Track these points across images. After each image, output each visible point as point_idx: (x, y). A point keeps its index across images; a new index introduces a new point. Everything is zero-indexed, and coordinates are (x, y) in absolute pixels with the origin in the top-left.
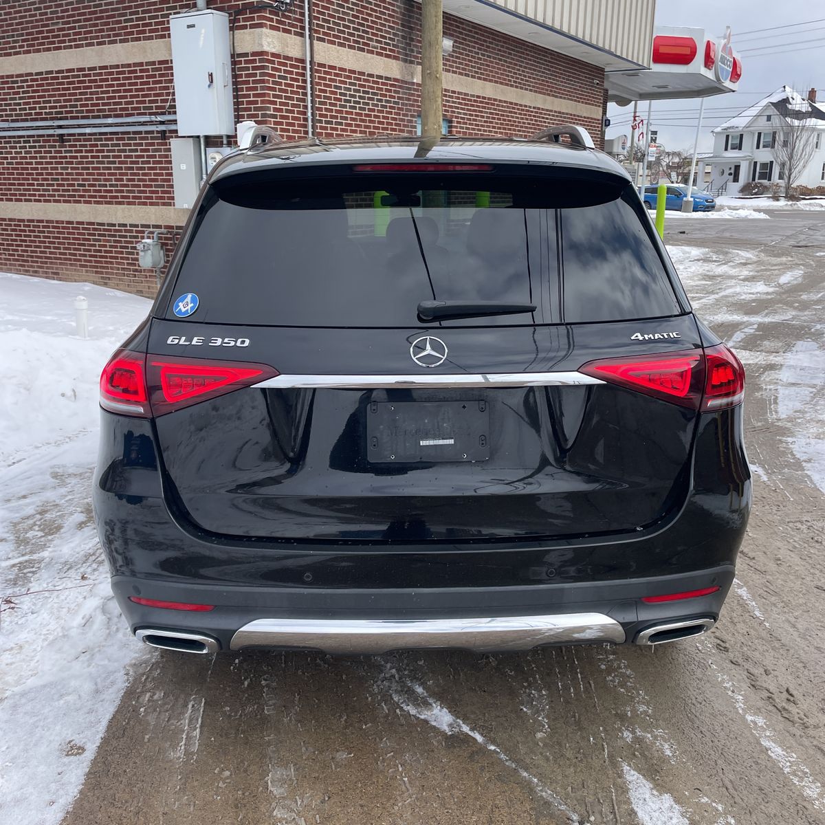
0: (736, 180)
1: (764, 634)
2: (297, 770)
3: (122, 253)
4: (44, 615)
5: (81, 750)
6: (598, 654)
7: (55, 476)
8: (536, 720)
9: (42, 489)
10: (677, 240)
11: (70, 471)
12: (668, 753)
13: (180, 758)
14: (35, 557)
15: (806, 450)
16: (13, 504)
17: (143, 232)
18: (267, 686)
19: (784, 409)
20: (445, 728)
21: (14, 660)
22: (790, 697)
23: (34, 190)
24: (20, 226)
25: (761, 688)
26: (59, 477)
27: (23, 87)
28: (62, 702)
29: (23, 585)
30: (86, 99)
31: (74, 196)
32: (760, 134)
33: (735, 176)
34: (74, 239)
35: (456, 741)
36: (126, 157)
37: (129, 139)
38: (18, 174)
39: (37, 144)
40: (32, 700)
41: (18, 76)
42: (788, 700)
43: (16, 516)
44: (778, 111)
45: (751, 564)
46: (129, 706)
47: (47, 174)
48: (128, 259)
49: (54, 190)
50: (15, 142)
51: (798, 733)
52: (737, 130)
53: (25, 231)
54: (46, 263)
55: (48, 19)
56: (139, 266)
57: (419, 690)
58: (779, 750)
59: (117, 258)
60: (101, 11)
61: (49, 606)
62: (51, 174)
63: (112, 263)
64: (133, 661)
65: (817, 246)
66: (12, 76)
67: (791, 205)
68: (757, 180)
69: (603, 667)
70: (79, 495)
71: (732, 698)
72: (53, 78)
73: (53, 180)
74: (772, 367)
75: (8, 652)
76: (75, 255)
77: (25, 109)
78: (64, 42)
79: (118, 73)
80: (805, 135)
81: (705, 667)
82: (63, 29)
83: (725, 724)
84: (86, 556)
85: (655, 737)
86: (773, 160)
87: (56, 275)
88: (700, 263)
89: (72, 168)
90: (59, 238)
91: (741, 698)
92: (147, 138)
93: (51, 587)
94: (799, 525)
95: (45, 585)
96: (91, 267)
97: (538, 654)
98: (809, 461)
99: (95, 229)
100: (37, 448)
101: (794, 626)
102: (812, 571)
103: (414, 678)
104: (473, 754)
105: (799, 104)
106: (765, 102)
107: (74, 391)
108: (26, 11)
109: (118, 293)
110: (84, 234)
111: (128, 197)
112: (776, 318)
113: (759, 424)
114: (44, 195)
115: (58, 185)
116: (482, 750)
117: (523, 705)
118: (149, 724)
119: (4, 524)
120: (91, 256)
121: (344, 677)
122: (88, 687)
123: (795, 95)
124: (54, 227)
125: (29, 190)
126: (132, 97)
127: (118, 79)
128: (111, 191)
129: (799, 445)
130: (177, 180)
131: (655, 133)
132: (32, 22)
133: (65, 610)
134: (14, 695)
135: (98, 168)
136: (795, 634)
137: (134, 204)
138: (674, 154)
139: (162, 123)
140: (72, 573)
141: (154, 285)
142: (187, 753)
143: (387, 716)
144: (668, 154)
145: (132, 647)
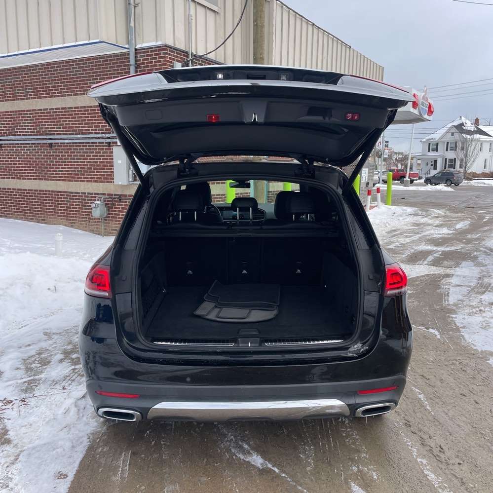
0: (435, 168)
1: (431, 418)
2: (180, 486)
3: (82, 209)
4: (43, 408)
5: (66, 476)
6: (342, 428)
7: (46, 334)
8: (307, 461)
9: (39, 341)
10: (400, 203)
11: (54, 331)
12: (375, 477)
13: (118, 480)
14: (36, 377)
15: (463, 322)
16: (23, 349)
17: (95, 197)
18: (164, 444)
19: (452, 299)
20: (259, 466)
21: (27, 431)
22: (441, 450)
23: (33, 173)
24: (24, 193)
25: (427, 445)
26: (48, 335)
27: (30, 117)
28: (55, 452)
29: (30, 393)
30: (66, 124)
31: (56, 177)
32: (448, 143)
33: (434, 166)
34: (55, 201)
35: (265, 471)
36: (87, 156)
37: (89, 146)
38: (24, 164)
39: (37, 148)
40: (39, 451)
41: (27, 111)
42: (440, 451)
43: (25, 356)
44: (458, 130)
45: (427, 382)
46: (90, 454)
47: (42, 164)
48: (86, 212)
49: (45, 174)
50: (24, 147)
51: (444, 467)
52: (434, 140)
53: (27, 196)
54: (38, 214)
55: (46, 81)
56: (92, 216)
57: (246, 446)
58: (433, 476)
59: (79, 211)
60: (77, 78)
61: (45, 403)
62: (44, 165)
63: (76, 214)
64: (92, 432)
65: (479, 207)
66: (24, 111)
67: (467, 183)
68: (447, 169)
69: (344, 435)
70: (60, 345)
71: (411, 450)
72: (47, 113)
73: (45, 168)
74: (447, 276)
75: (24, 427)
76: (55, 209)
77: (31, 129)
78: (55, 93)
79: (85, 111)
80: (473, 144)
81: (398, 435)
82: (55, 87)
83: (406, 463)
84: (64, 377)
85: (369, 470)
86: (456, 157)
87: (43, 221)
88: (412, 216)
89: (56, 162)
90: (46, 200)
91: (416, 450)
92: (99, 146)
93: (46, 393)
94: (454, 362)
95: (43, 393)
96: (64, 216)
97: (310, 428)
98: (464, 327)
99: (67, 195)
100: (35, 318)
101: (447, 414)
102: (459, 386)
103: (243, 440)
104: (273, 478)
105: (469, 126)
106: (450, 125)
107: (55, 287)
108: (34, 76)
109: (79, 231)
110: (61, 198)
111: (87, 178)
112: (453, 248)
113: (438, 307)
114: (39, 176)
115: (47, 171)
116: (278, 476)
117: (300, 453)
118: (101, 463)
119: (19, 360)
120: (64, 210)
121: (206, 440)
122: (68, 444)
123: (467, 121)
124: (43, 194)
125: (31, 173)
126: (92, 123)
127: (85, 114)
128: (78, 175)
129: (459, 319)
130: (116, 169)
131: (387, 142)
132: (37, 82)
133: (54, 405)
134: (28, 449)
135: (71, 162)
136: (447, 418)
137: (90, 181)
138: (399, 153)
139: (109, 138)
140: (57, 386)
141: (100, 227)
142: (122, 477)
143: (228, 459)
144: (396, 153)
145: (91, 425)
